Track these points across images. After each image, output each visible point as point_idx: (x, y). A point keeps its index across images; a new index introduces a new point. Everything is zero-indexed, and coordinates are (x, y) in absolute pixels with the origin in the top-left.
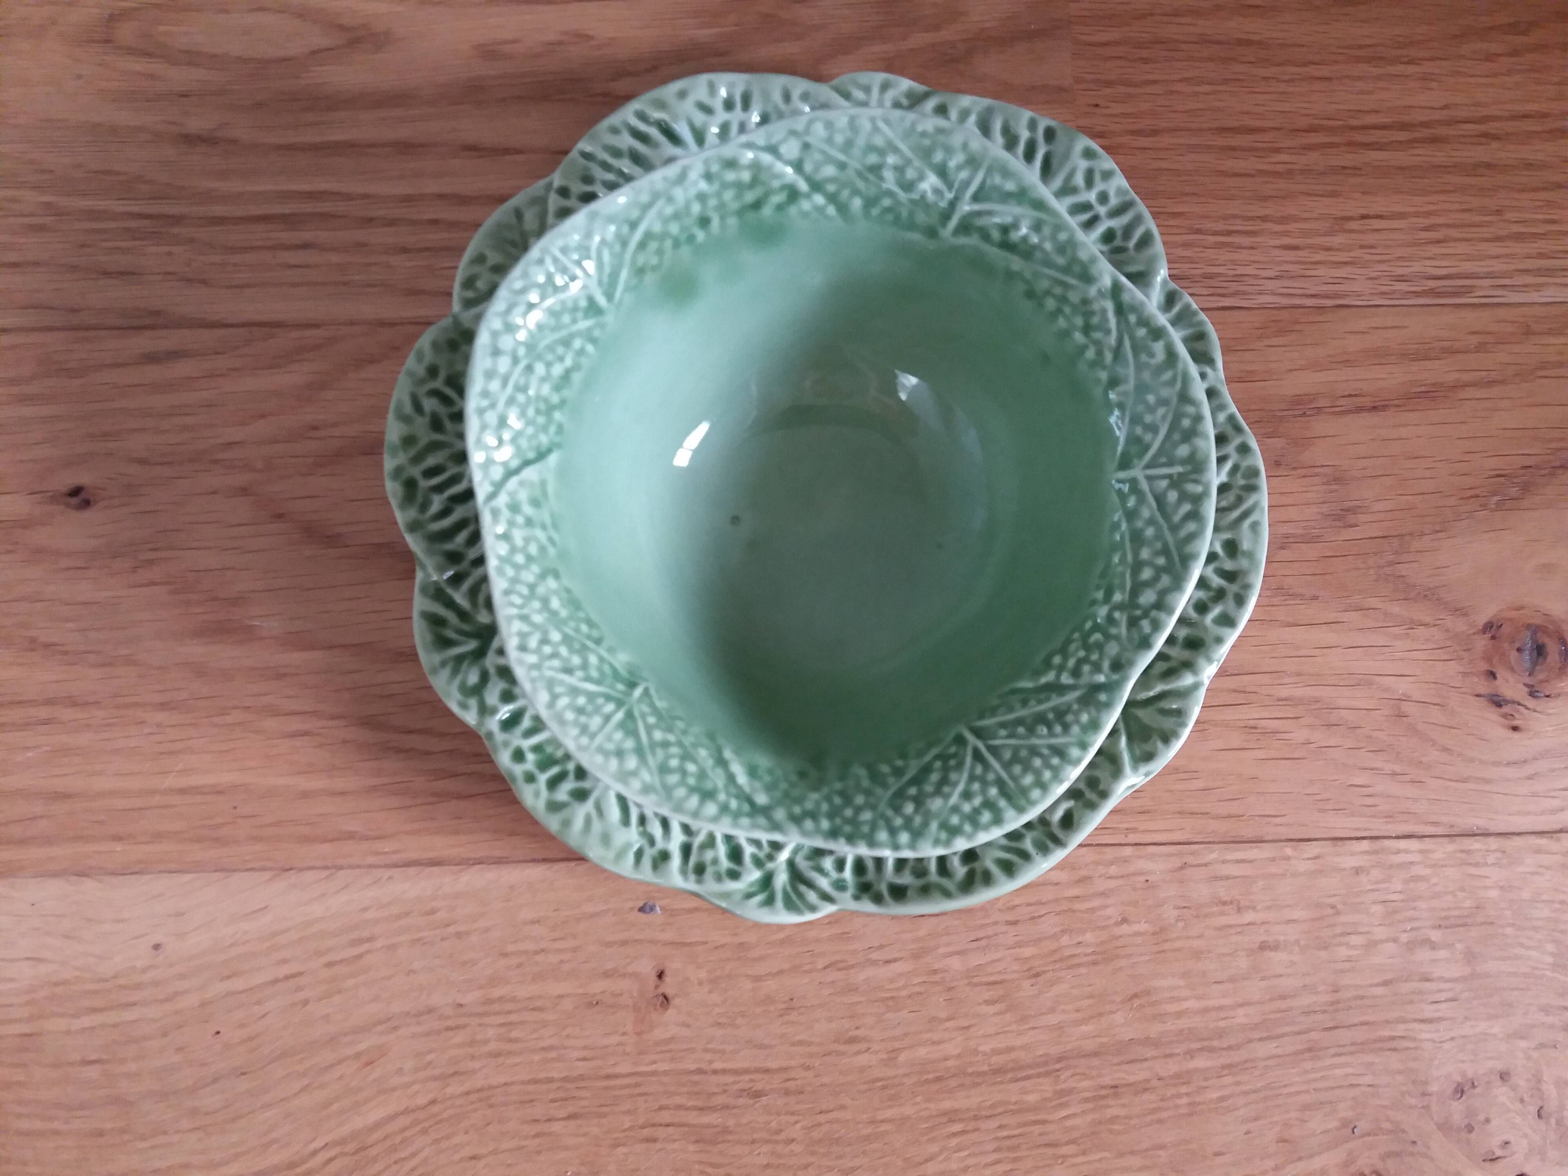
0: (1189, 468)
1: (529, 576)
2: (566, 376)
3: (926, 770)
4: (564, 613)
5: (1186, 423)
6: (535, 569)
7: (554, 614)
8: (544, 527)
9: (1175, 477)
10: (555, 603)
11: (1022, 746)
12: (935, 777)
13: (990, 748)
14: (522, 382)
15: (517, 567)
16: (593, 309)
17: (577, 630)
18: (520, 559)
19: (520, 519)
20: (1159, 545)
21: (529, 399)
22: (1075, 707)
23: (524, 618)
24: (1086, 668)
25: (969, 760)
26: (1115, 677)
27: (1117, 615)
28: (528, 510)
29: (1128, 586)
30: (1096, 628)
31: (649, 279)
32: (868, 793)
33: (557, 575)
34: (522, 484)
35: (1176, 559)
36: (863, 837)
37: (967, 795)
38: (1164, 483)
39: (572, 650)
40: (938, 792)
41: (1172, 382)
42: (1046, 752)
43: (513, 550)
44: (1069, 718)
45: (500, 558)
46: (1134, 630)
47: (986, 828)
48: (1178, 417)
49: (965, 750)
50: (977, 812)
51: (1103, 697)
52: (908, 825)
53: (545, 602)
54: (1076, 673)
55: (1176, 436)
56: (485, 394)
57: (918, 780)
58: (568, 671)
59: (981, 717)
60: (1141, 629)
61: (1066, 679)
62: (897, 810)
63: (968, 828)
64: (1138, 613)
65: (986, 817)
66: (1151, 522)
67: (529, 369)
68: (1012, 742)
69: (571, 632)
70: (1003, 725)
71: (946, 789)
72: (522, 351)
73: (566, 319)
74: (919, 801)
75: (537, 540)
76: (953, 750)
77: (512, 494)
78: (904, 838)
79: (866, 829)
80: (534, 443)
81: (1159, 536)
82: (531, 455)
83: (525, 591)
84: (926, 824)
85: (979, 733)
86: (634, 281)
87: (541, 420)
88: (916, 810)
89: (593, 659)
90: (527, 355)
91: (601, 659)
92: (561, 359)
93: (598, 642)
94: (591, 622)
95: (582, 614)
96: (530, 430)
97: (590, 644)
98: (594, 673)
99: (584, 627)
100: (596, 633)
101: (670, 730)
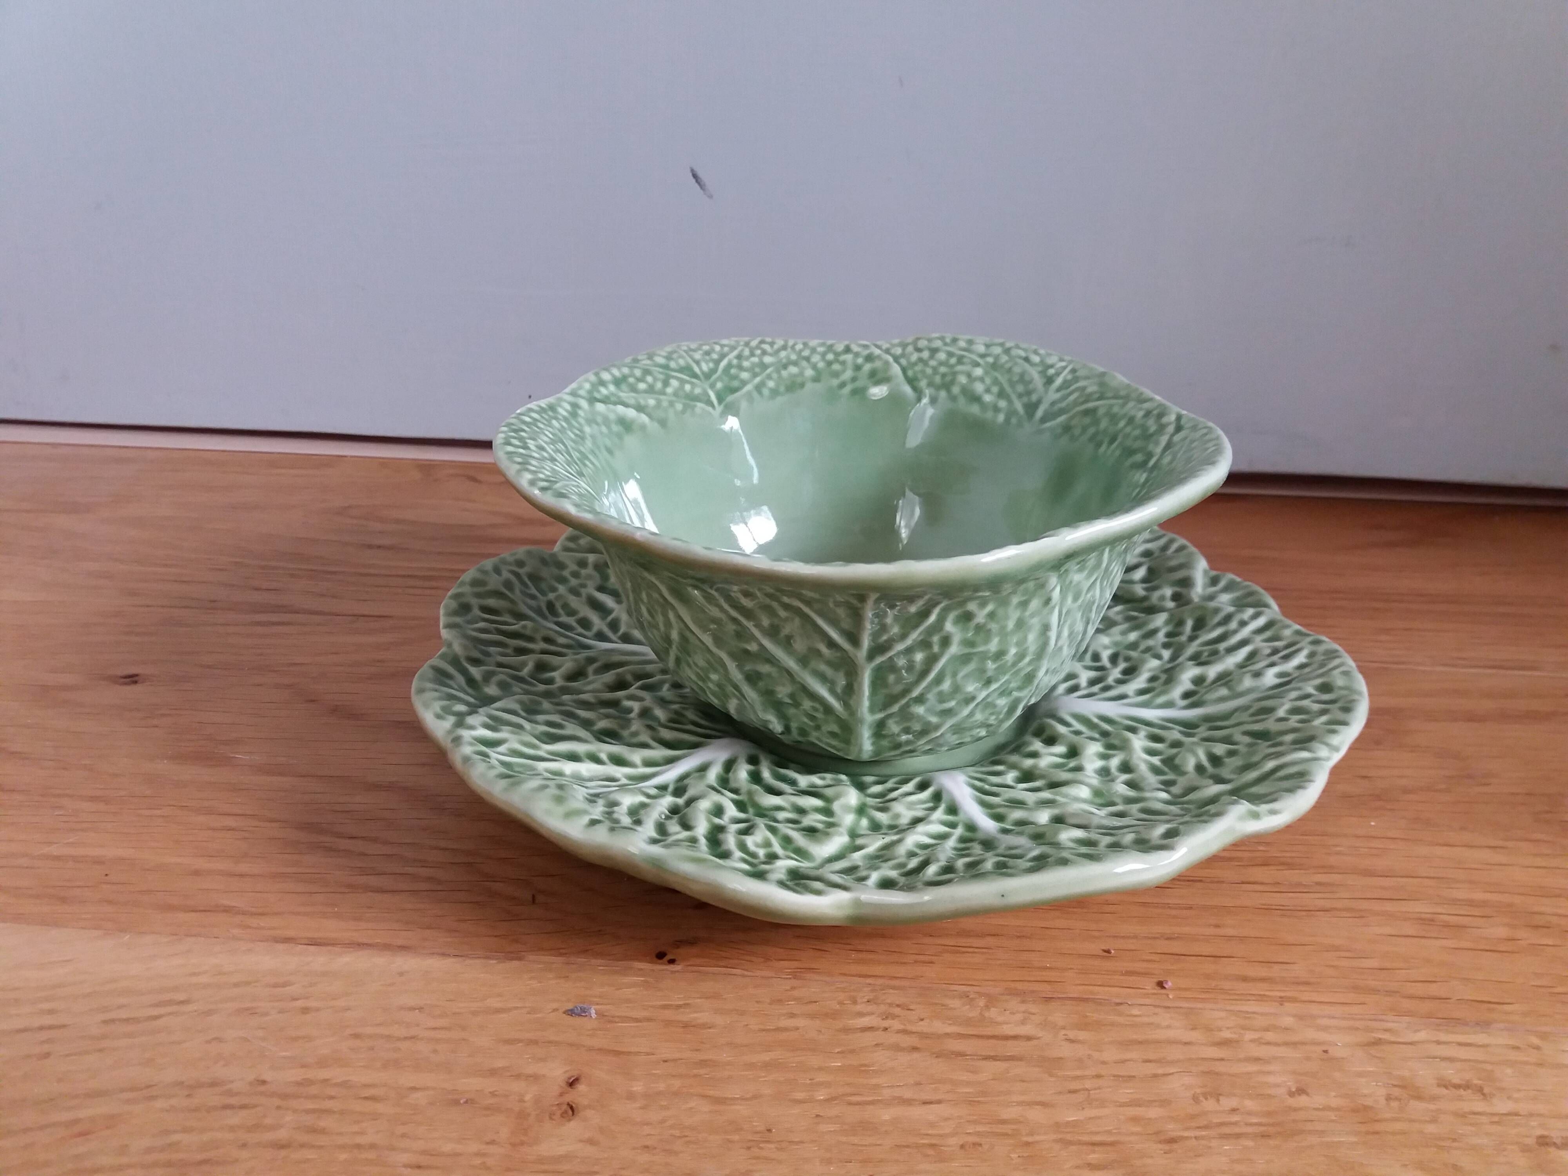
1: (816, 358)
2: (976, 399)
4: (784, 373)
6: (821, 365)
7: (785, 367)
8: (854, 379)
10: (793, 370)
14: (966, 361)
16: (1031, 408)
17: (769, 377)
18: (830, 357)
19: (860, 361)
21: (952, 366)
23: (784, 348)
28: (868, 367)
31: (1064, 440)
33: (816, 379)
34: (888, 365)
39: (754, 365)
43: (837, 354)
53: (795, 363)
58: (739, 357)
67: (977, 365)
69: (769, 371)
72: (990, 360)
73: (1020, 388)
75: (844, 371)
77: (879, 357)
80: (919, 376)
82: (910, 374)
86: (1059, 431)
87: (938, 379)
89: (745, 375)
90: (987, 363)
91: (744, 383)
92: (988, 391)
93: (759, 388)
94: (775, 393)
95: (782, 389)
96: (929, 371)
97: (758, 380)
98: (733, 371)
99: (771, 384)
100: (766, 392)
101: (675, 394)
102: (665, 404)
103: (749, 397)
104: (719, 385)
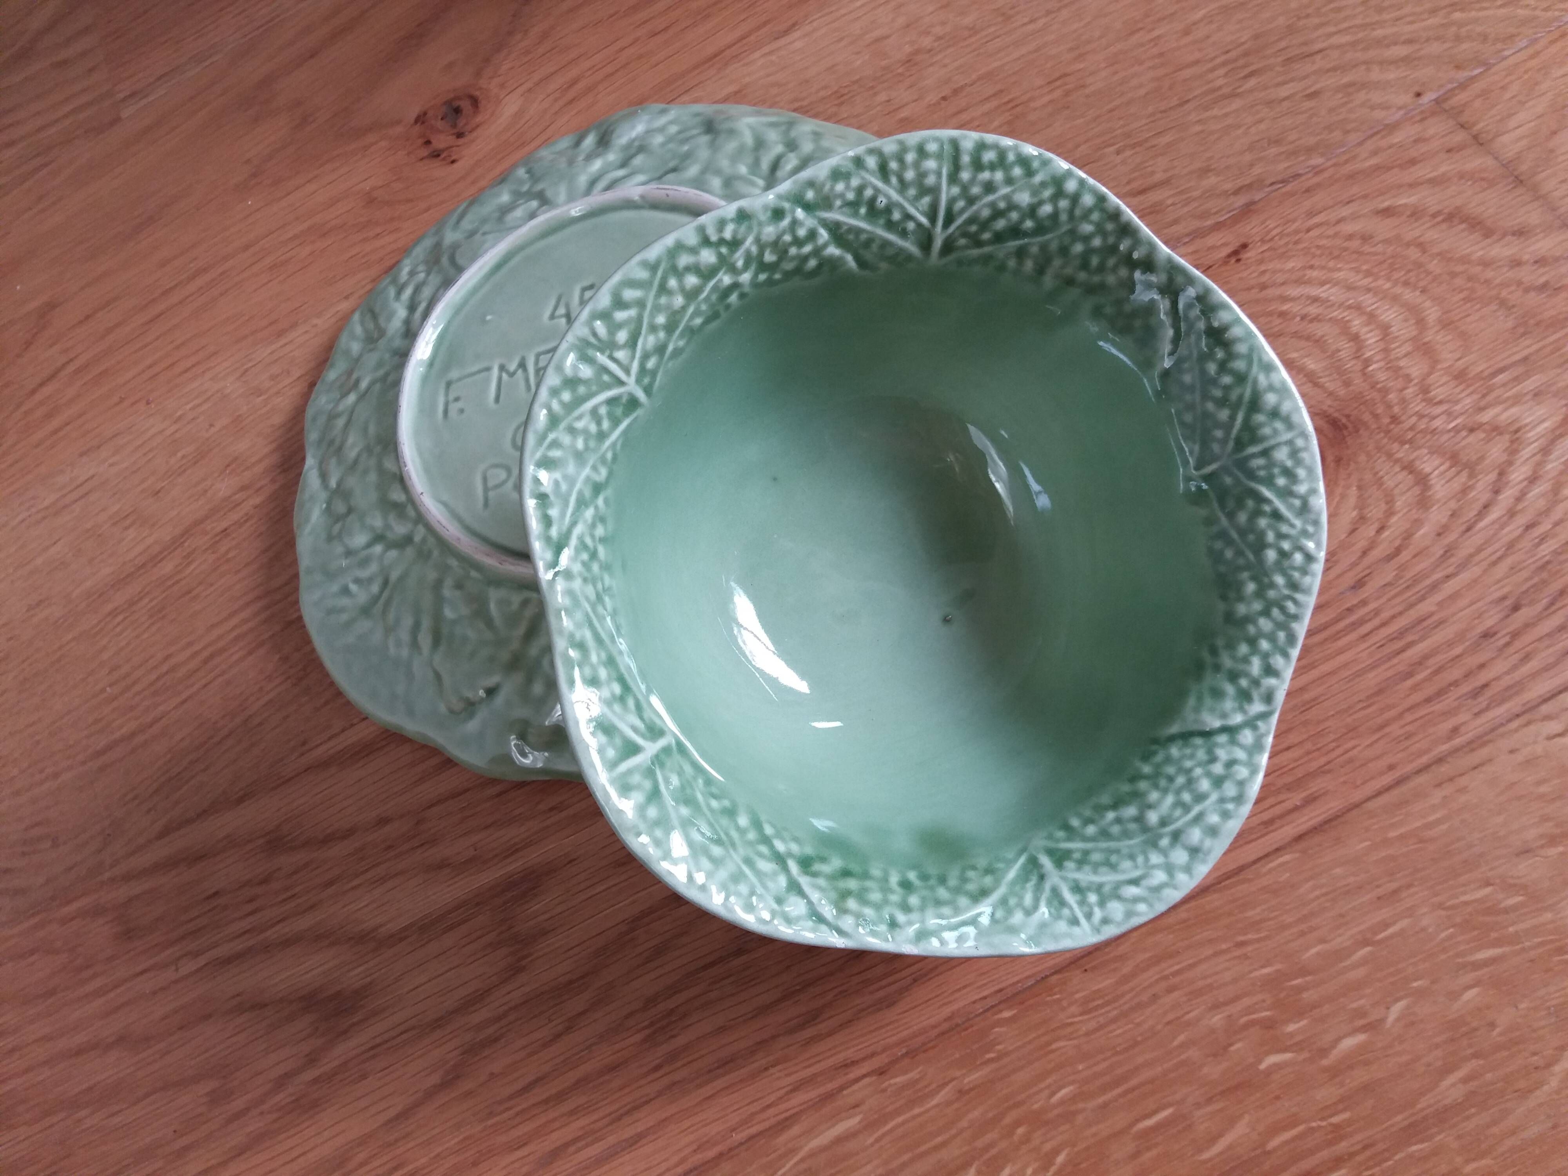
0: (590, 352)
1: (1264, 625)
2: (1119, 803)
3: (999, 238)
4: (1245, 576)
5: (566, 396)
6: (1252, 629)
7: (1257, 579)
9: (607, 353)
10: (1250, 589)
11: (908, 200)
12: (1001, 224)
13: (933, 218)
14: (1178, 812)
15: (1272, 638)
16: (1059, 856)
17: (1239, 553)
19: (1244, 683)
20: (663, 300)
21: (1178, 792)
22: (838, 203)
24: (802, 232)
25: (959, 221)
26: (787, 205)
27: (740, 264)
28: (1230, 689)
29: (712, 283)
30: (763, 267)
31: (981, 861)
32: (1064, 251)
33: (1230, 616)
34: (1224, 716)
35: (660, 273)
36: (1103, 210)
37: (989, 188)
38: (620, 355)
39: (1261, 535)
40: (1012, 206)
41: (555, 444)
42: (894, 180)
44: (851, 196)
45: (1286, 655)
46: (739, 237)
47: (996, 147)
48: (569, 408)
49: (953, 233)
50: (992, 167)
51: (810, 195)
52: (1060, 193)
53: (1260, 594)
54: (812, 235)
55: (582, 390)
56: (1226, 815)
57: (1015, 231)
58: (1277, 516)
59: (909, 257)
60: (735, 232)
61: (824, 235)
62: (1054, 216)
63: (1011, 157)
64: (724, 250)
65: (989, 156)
66: (653, 329)
67: (1163, 823)
68: (912, 211)
69: (1249, 554)
70: (904, 234)
71: (1002, 205)
72: (1165, 842)
73: (1096, 857)
74: (1032, 211)
75: (1234, 656)
76: (962, 242)
77: (1241, 710)
78: (1071, 186)
79: (1095, 216)
80: (1188, 751)
81: (657, 309)
82: (1198, 741)
83: (1275, 612)
84: (1043, 185)
85: (926, 243)
86: (1000, 865)
87: (1170, 770)
88: (1041, 203)
89: (1241, 518)
90: (1161, 836)
91: (1231, 516)
92: (1118, 821)
93: (1223, 535)
94: (1217, 557)
95: (1222, 569)
96: (1188, 764)
97: (1234, 535)
98: (1250, 503)
99: (1229, 554)
100: (1218, 545)
101: (1206, 415)
102: (1188, 397)
103: (1210, 521)
104: (1228, 480)
